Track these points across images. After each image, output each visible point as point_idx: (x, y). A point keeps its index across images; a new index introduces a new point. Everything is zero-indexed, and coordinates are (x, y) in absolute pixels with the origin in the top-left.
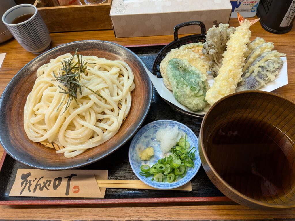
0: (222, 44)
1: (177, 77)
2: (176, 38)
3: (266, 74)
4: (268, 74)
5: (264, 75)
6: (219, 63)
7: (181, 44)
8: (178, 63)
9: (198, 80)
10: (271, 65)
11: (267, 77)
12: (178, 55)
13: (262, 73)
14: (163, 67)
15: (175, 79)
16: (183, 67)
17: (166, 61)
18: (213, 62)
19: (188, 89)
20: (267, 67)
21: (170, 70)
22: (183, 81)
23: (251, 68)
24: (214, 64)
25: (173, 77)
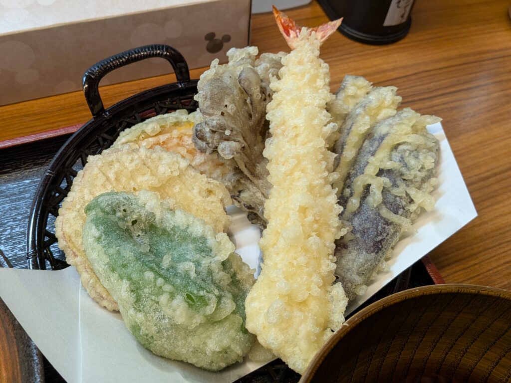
0: (250, 116)
1: (129, 271)
2: (97, 108)
3: (407, 194)
4: (413, 192)
5: (401, 198)
6: (257, 177)
7: (120, 124)
8: (122, 208)
9: (205, 262)
10: (412, 162)
11: (412, 201)
12: (116, 173)
13: (395, 191)
14: (67, 230)
15: (121, 278)
16: (143, 218)
17: (78, 206)
18: (237, 177)
19: (179, 306)
20: (404, 170)
21: (99, 247)
22: (155, 279)
23: (359, 183)
24: (243, 181)
25: (113, 270)
